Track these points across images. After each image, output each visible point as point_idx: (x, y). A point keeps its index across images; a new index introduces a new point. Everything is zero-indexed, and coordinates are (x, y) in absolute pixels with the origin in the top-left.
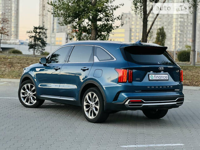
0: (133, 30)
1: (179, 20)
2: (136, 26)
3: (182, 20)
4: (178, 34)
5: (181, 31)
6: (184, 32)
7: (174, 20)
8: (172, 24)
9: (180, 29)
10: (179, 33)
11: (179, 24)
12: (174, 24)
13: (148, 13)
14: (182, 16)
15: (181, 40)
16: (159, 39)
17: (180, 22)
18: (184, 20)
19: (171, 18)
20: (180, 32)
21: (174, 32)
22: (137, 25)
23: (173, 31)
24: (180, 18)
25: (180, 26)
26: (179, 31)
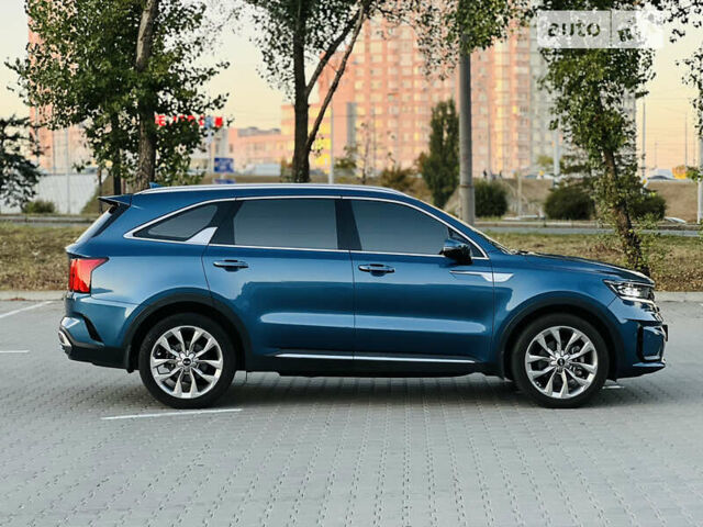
0: (360, 111)
1: (516, 69)
2: (368, 97)
3: (525, 70)
4: (513, 118)
5: (524, 109)
6: (533, 111)
7: (499, 72)
8: (494, 87)
9: (518, 103)
10: (515, 115)
11: (515, 83)
12: (500, 86)
13: (307, 83)
14: (522, 58)
15: (525, 139)
16: (442, 140)
17: (518, 76)
18: (531, 71)
19: (486, 64)
20: (519, 114)
21: (500, 113)
22: (372, 91)
23: (496, 110)
24: (519, 64)
25: (520, 92)
26: (515, 110)
